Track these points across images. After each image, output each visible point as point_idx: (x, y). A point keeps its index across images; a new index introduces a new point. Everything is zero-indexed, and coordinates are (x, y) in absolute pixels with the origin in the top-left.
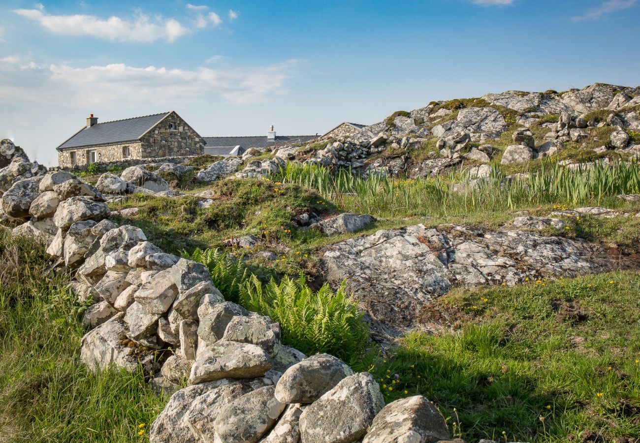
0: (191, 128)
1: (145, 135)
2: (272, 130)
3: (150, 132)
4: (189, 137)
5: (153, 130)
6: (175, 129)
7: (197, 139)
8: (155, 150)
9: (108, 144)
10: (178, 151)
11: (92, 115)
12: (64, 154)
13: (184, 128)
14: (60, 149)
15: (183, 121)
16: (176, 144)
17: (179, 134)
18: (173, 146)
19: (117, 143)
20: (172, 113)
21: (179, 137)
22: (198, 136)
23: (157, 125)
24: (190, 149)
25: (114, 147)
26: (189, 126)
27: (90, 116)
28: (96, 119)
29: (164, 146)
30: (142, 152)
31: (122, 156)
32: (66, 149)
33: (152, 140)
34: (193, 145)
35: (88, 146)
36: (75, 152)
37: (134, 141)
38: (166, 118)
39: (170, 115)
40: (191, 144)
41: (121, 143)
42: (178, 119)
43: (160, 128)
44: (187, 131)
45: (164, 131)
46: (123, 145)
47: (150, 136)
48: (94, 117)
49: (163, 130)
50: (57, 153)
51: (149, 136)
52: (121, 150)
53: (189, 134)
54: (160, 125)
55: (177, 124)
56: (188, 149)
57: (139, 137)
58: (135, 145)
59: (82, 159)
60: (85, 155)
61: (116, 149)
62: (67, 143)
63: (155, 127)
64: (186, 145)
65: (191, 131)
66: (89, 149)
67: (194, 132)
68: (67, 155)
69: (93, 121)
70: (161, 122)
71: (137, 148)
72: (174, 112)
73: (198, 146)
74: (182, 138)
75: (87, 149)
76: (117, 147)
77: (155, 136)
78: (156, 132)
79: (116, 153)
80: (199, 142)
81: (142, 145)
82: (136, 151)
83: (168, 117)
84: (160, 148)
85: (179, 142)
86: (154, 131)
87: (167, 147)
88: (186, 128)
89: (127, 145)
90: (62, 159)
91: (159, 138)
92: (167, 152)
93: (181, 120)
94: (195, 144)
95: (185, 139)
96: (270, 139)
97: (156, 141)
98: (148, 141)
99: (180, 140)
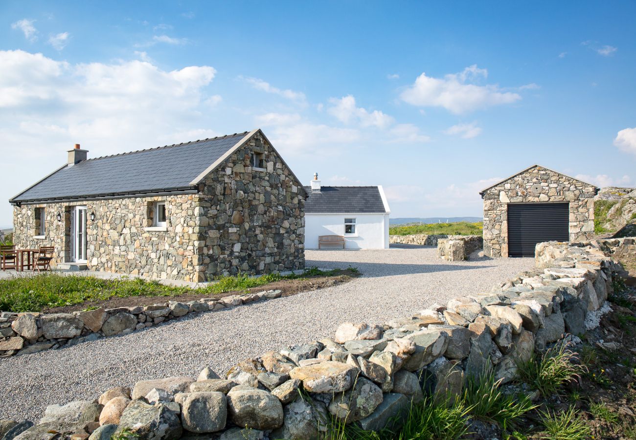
0: (286, 167)
1: (206, 178)
2: (317, 179)
3: (216, 170)
4: (283, 184)
5: (222, 167)
6: (261, 166)
7: (295, 189)
8: (225, 211)
9: (113, 196)
10: (265, 213)
11: (78, 146)
12: (24, 211)
13: (275, 165)
14: (17, 202)
15: (274, 150)
16: (262, 197)
17: (267, 178)
18: (257, 203)
19: (133, 194)
20: (256, 134)
21: (267, 184)
22: (296, 182)
23: (230, 157)
24: (284, 207)
25: (126, 201)
26: (283, 163)
27: (74, 147)
28: (85, 152)
29: (242, 201)
30: (201, 215)
31: (145, 222)
32: (28, 202)
33: (219, 188)
34: (288, 199)
35: (68, 198)
36: (43, 208)
37: (182, 190)
38: (246, 143)
39: (253, 137)
40: (285, 197)
41: (144, 193)
42: (266, 147)
43: (235, 163)
44: (280, 172)
45: (243, 171)
46: (149, 199)
47: (216, 180)
48: (81, 148)
49: (239, 168)
50: (12, 208)
51: (214, 180)
52: (144, 209)
53: (283, 177)
54: (235, 157)
55: (263, 157)
56: (280, 208)
57: (195, 182)
58: (179, 199)
59: (56, 222)
60: (63, 215)
61: (131, 207)
62: (31, 191)
63: (227, 160)
64: (278, 200)
65: (286, 173)
66: (71, 204)
67: (291, 173)
68: (30, 213)
69: (80, 155)
70: (238, 151)
71: (185, 206)
72: (260, 132)
73: (296, 201)
74: (271, 186)
75: (67, 204)
76: (134, 204)
77: (227, 180)
78: (228, 171)
79: (131, 216)
80: (297, 194)
81: (200, 200)
82: (184, 214)
83: (249, 140)
84: (234, 207)
85: (267, 194)
86: (223, 169)
87: (246, 205)
88: (279, 165)
89: (160, 199)
90: (20, 220)
91: (233, 186)
92: (246, 214)
93: (272, 150)
94: (292, 198)
95: (277, 187)
96: (315, 190)
97: (228, 192)
98: (212, 190)
99: (269, 189)
